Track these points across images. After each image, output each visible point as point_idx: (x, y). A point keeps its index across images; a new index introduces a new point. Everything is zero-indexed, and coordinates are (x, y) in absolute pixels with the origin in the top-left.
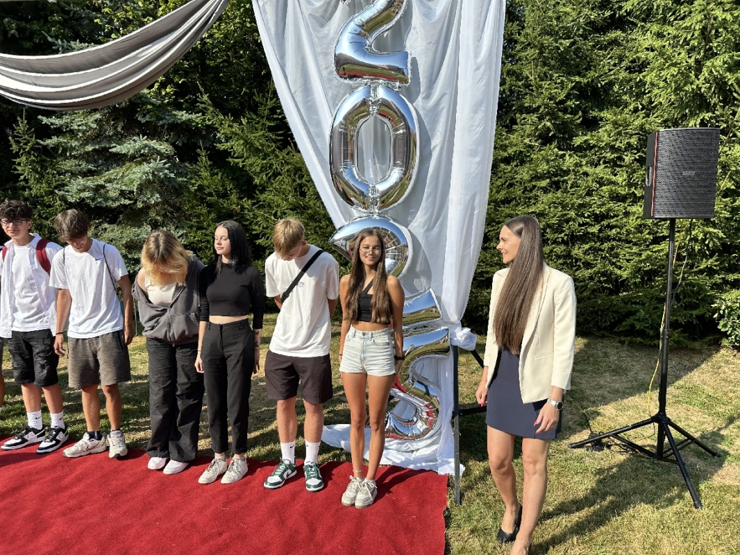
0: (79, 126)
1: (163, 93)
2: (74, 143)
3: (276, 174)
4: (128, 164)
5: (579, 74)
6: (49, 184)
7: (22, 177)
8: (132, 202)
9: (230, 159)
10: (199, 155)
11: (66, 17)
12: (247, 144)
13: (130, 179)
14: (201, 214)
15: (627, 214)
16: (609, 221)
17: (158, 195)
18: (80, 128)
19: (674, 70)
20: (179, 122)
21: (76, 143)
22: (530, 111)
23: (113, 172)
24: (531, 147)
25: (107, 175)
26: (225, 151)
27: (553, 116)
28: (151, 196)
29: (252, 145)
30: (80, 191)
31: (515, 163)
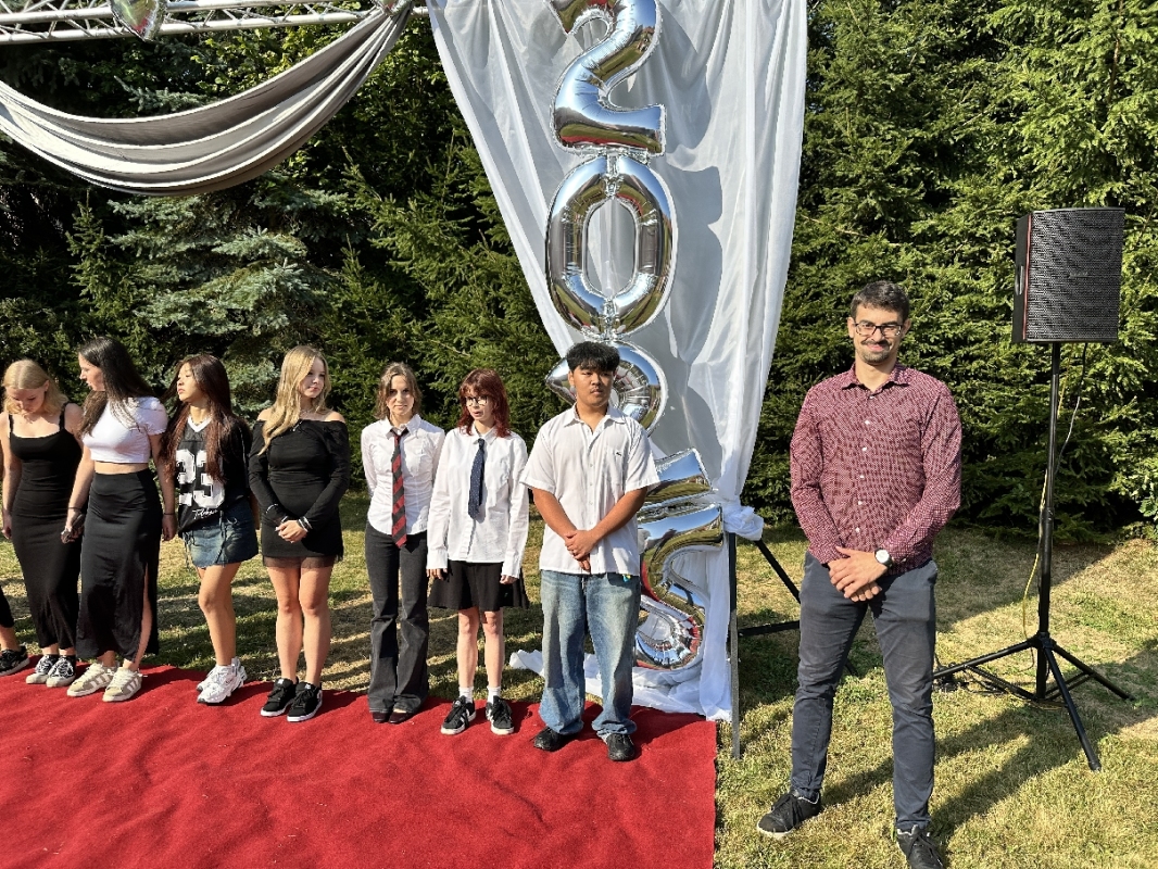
0: (167, 215)
1: (291, 164)
2: (161, 240)
3: (459, 284)
4: (238, 271)
5: (920, 126)
6: (124, 301)
7: (84, 292)
8: (246, 327)
9: (391, 262)
10: (345, 257)
11: (148, 53)
12: (417, 238)
13: (243, 292)
14: (348, 344)
15: (995, 338)
16: (967, 349)
17: (284, 316)
18: (170, 217)
19: (1064, 119)
20: (315, 206)
21: (163, 240)
22: (844, 182)
23: (216, 284)
24: (847, 237)
25: (207, 287)
26: (383, 250)
27: (880, 190)
28: (275, 318)
29: (424, 240)
30: (168, 311)
31: (823, 262)
